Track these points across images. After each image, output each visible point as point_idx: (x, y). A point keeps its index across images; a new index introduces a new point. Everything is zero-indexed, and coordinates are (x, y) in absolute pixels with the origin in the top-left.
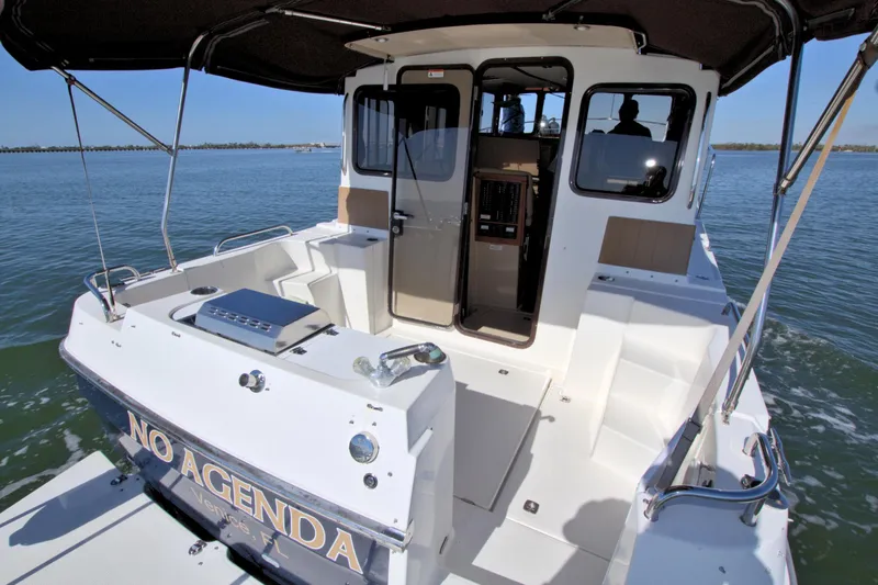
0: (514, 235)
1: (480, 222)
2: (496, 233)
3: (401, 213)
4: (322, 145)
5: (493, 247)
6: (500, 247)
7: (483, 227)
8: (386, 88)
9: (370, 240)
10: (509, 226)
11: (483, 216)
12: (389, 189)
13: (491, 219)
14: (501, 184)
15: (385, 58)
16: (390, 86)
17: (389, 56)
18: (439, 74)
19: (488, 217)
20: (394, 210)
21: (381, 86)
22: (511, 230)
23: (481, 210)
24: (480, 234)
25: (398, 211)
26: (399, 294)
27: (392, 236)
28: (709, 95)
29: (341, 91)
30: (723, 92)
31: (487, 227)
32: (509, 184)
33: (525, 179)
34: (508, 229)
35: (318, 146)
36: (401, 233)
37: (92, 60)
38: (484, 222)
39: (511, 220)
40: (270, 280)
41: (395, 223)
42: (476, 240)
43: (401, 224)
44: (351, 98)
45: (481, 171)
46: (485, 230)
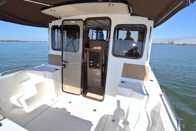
0: (99, 67)
1: (90, 63)
2: (94, 66)
3: (65, 62)
4: (37, 41)
5: (94, 70)
6: (96, 70)
7: (91, 64)
8: (59, 26)
9: (56, 69)
10: (98, 64)
11: (91, 62)
12: (61, 55)
14: (95, 53)
15: (59, 17)
16: (60, 25)
17: (60, 17)
18: (74, 22)
19: (92, 62)
20: (62, 61)
21: (58, 26)
22: (99, 65)
23: (90, 60)
25: (64, 61)
26: (65, 85)
27: (62, 68)
28: (151, 27)
29: (48, 27)
30: (155, 26)
31: (92, 65)
32: (97, 53)
33: (102, 51)
34: (98, 65)
35: (36, 41)
36: (65, 67)
41: (63, 65)
42: (89, 68)
43: (64, 65)
44: (50, 29)
45: (90, 49)
46: (91, 65)
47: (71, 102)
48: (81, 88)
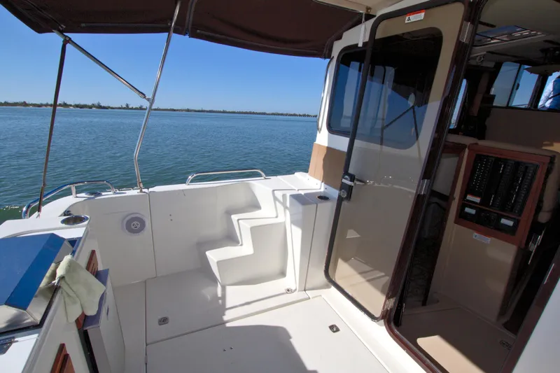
0: (512, 231)
1: (464, 203)
2: (485, 221)
3: (352, 178)
5: (476, 236)
6: (488, 240)
7: (467, 210)
8: (360, 46)
9: (320, 198)
10: (508, 218)
11: (469, 197)
12: (345, 149)
13: (481, 203)
14: (505, 161)
15: (365, 13)
16: (364, 43)
17: (368, 9)
19: (478, 200)
20: (346, 172)
21: (357, 45)
22: (509, 223)
23: (468, 189)
24: (462, 217)
25: (350, 175)
27: (340, 200)
29: (328, 55)
31: (473, 212)
32: (518, 164)
33: (548, 160)
34: (504, 221)
36: (349, 197)
37: (83, 25)
38: (471, 205)
39: (512, 210)
40: (229, 213)
41: (343, 187)
42: (456, 222)
43: (349, 190)
44: (335, 60)
45: (481, 143)
46: (470, 214)
47: (338, 330)
48: (388, 297)
